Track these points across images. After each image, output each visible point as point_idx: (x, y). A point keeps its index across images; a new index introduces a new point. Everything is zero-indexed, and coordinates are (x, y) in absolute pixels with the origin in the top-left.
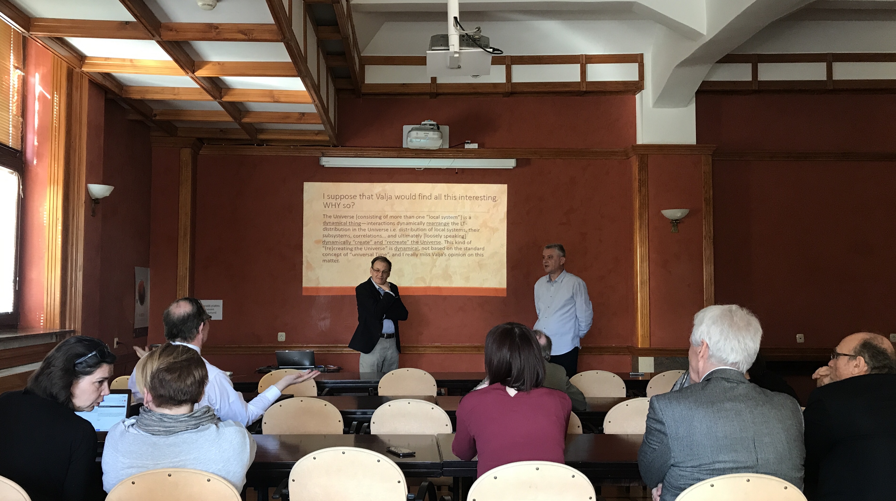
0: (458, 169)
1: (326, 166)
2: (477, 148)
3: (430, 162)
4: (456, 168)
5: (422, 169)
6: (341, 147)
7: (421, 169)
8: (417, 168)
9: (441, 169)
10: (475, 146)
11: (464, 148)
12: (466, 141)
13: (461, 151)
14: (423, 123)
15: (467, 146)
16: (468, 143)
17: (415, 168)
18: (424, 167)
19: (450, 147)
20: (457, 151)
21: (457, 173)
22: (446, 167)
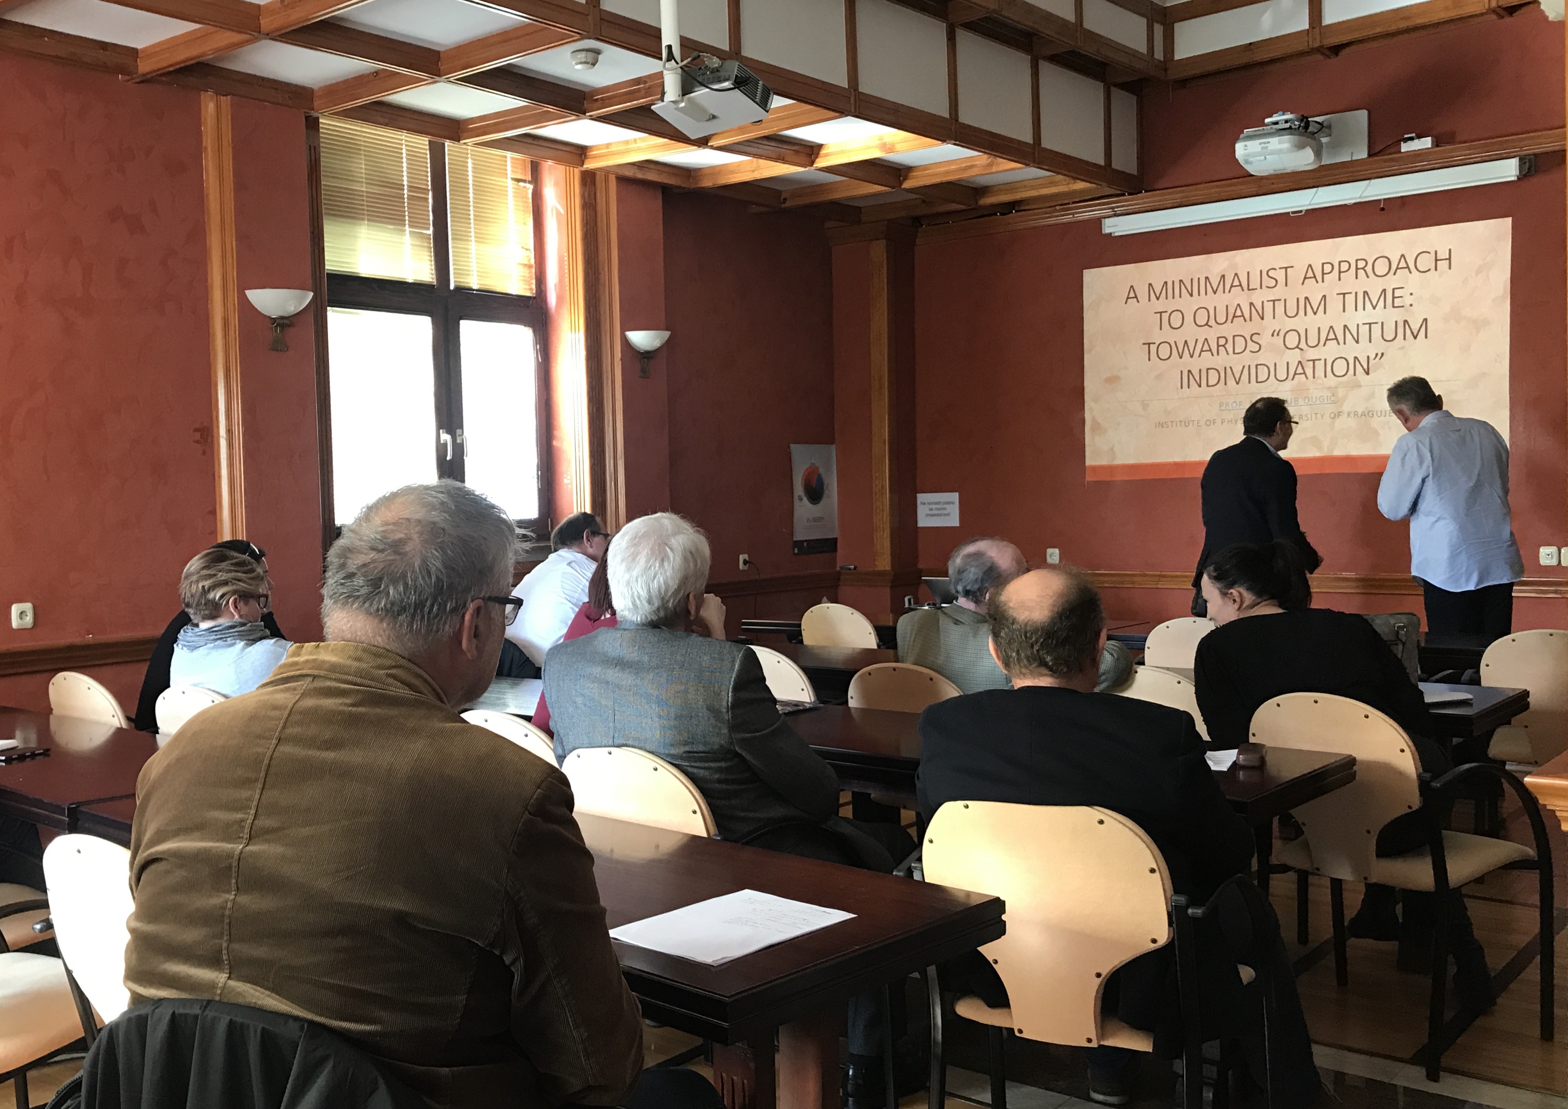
0: (1385, 200)
1: (1116, 234)
2: (1430, 146)
3: (1315, 195)
4: (1379, 201)
5: (1303, 213)
6: (1146, 192)
7: (1301, 211)
8: (1293, 212)
9: (1345, 205)
10: (1426, 143)
11: (1400, 152)
12: (1406, 136)
13: (1393, 160)
14: (1267, 120)
15: (1405, 147)
16: (1412, 139)
17: (1289, 213)
18: (1305, 208)
19: (1370, 155)
20: (1385, 161)
21: (1383, 209)
22: (1353, 201)
